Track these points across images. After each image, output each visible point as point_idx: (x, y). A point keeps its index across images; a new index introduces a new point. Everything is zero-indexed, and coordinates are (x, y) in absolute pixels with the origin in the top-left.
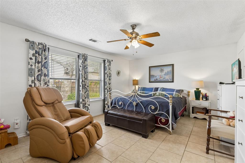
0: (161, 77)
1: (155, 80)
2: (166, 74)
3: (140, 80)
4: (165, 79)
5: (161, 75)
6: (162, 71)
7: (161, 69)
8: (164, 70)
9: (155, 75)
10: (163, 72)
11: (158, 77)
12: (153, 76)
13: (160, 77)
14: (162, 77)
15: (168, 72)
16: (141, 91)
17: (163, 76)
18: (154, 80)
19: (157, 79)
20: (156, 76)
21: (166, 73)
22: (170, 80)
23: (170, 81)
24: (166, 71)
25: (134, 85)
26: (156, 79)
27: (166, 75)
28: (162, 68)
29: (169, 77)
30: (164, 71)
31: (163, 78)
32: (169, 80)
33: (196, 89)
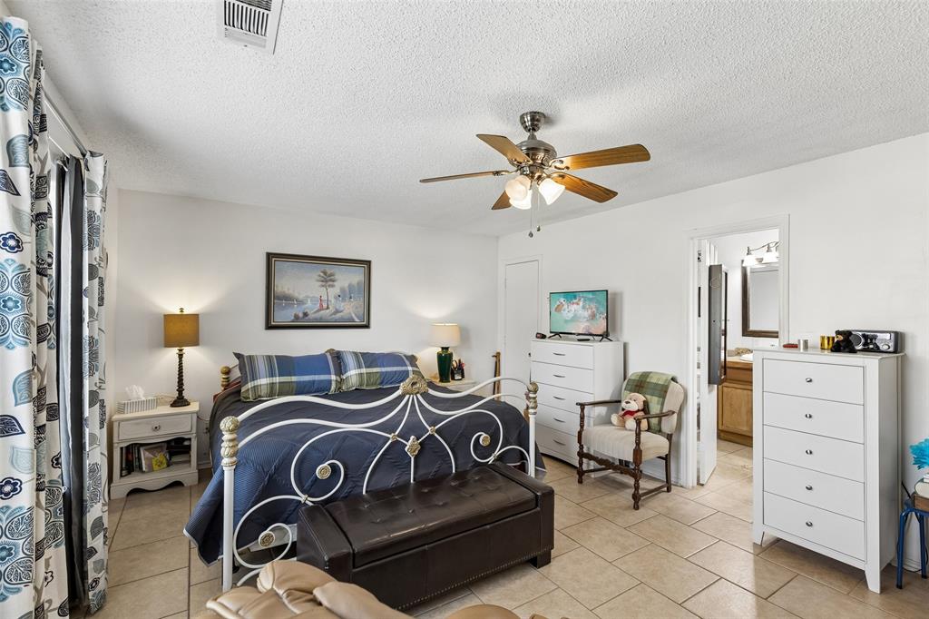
0: (325, 306)
1: (297, 318)
2: (344, 295)
3: (212, 314)
4: (339, 315)
5: (324, 298)
6: (327, 280)
7: (325, 273)
8: (336, 277)
9: (296, 295)
10: (333, 286)
11: (310, 307)
12: (287, 298)
13: (321, 305)
14: (328, 308)
15: (350, 286)
16: (272, 375)
17: (333, 301)
18: (293, 318)
19: (306, 314)
20: (300, 302)
21: (343, 290)
22: (358, 317)
23: (358, 322)
24: (346, 285)
25: (169, 343)
26: (301, 315)
27: (344, 300)
28: (330, 269)
29: (356, 308)
30: (335, 283)
31: (332, 309)
32: (357, 320)
33: (440, 350)
